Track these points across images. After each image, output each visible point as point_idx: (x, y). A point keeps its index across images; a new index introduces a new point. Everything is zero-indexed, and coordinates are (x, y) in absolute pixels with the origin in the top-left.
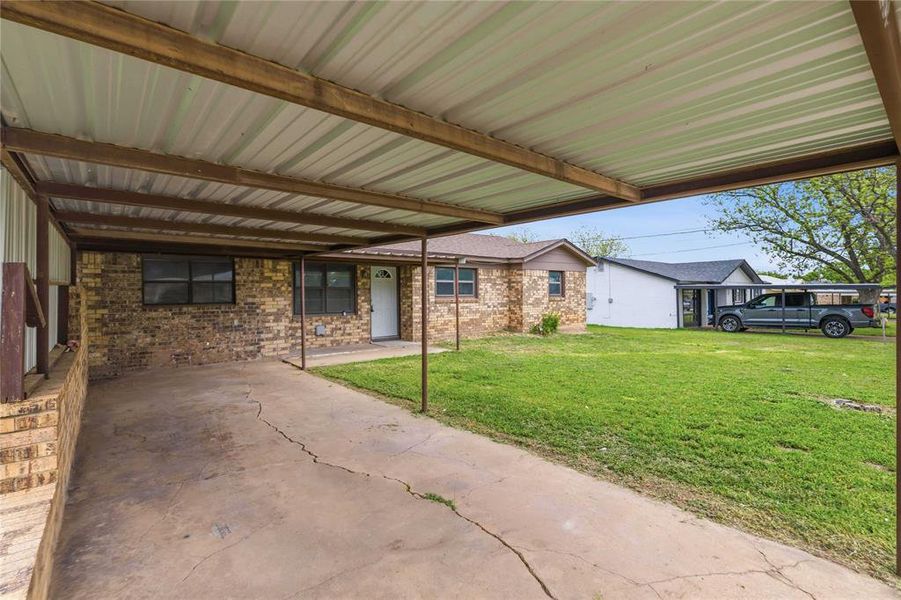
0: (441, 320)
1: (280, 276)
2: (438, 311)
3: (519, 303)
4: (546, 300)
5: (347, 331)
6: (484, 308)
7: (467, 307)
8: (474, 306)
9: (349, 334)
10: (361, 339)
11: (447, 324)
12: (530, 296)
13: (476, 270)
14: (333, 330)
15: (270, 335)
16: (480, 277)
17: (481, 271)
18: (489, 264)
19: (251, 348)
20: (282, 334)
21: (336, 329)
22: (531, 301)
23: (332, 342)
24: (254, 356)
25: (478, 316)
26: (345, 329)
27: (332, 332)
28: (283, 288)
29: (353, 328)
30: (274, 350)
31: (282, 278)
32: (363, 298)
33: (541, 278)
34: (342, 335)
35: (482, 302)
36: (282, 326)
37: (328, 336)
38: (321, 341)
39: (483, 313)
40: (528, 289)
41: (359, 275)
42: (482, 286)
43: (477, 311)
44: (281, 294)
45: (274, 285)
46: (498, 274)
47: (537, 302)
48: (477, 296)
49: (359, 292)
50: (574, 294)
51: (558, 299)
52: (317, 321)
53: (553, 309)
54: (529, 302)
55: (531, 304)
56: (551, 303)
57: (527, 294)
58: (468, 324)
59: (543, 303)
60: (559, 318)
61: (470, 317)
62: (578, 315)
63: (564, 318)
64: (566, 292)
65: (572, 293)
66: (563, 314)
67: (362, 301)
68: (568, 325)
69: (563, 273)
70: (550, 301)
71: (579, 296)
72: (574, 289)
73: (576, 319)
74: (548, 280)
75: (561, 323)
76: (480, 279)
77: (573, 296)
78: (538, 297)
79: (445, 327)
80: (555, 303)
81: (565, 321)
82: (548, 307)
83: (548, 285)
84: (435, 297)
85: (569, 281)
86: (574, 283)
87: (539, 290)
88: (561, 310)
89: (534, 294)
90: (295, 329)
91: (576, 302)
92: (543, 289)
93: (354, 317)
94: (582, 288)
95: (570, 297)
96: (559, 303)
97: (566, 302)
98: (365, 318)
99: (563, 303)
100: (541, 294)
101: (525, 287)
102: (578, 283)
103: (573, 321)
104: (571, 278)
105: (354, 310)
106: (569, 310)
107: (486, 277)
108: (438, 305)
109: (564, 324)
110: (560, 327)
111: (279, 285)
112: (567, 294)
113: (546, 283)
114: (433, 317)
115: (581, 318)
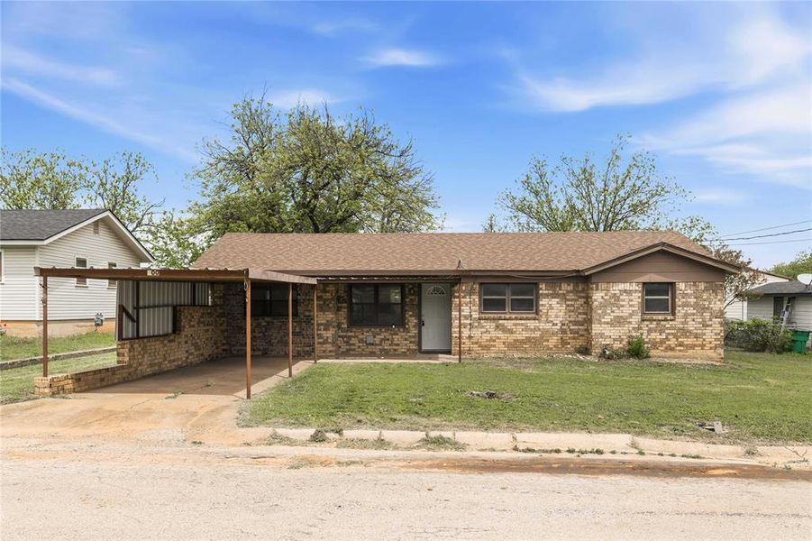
0: (486, 337)
1: (328, 296)
2: (483, 327)
3: (589, 321)
4: (637, 318)
5: (395, 342)
6: (548, 326)
7: (522, 325)
8: (532, 324)
9: (397, 345)
10: (409, 350)
11: (494, 341)
12: (605, 313)
13: (537, 284)
14: (382, 340)
15: (321, 340)
16: (541, 292)
17: (543, 286)
18: (555, 278)
19: (308, 349)
20: (330, 340)
21: (385, 339)
22: (607, 318)
23: (381, 350)
24: (310, 355)
25: (538, 334)
26: (393, 339)
27: (381, 342)
28: (331, 305)
29: (401, 339)
30: (324, 351)
31: (330, 297)
32: (410, 313)
33: (629, 292)
34: (390, 345)
35: (544, 319)
36: (329, 334)
37: (378, 345)
38: (371, 348)
39: (545, 332)
40: (602, 305)
41: (407, 292)
42: (543, 302)
43: (536, 329)
44: (329, 309)
45: (325, 303)
46: (570, 288)
47: (619, 321)
48: (537, 313)
49: (407, 308)
50: (695, 311)
51: (660, 317)
52: (368, 332)
53: (650, 331)
54: (603, 320)
55: (608, 323)
56: (646, 323)
57: (600, 311)
58: (523, 342)
59: (630, 323)
60: (662, 342)
61: (526, 334)
62: (704, 340)
63: (672, 342)
64: (678, 308)
65: (691, 310)
66: (670, 337)
67: (410, 316)
68: (680, 351)
69: (672, 284)
70: (643, 320)
71: (707, 315)
72: (696, 306)
73: (700, 345)
74: (640, 295)
75: (666, 348)
76: (542, 294)
77: (693, 314)
78: (621, 314)
79: (492, 343)
80: (655, 323)
81: (673, 346)
82: (640, 328)
83: (640, 300)
84: (480, 312)
85: (685, 295)
86: (695, 298)
87: (623, 306)
88: (667, 331)
89: (613, 312)
90: (350, 337)
91: (700, 323)
92: (631, 306)
93: (402, 330)
94: (715, 303)
95: (686, 315)
96: (662, 323)
97: (678, 323)
98: (414, 331)
99: (671, 323)
100: (626, 311)
101: (596, 303)
102: (704, 297)
103: (693, 347)
104: (689, 292)
105: (402, 324)
106: (685, 332)
107: (551, 292)
108: (482, 321)
109: (672, 349)
110: (663, 354)
111: (327, 303)
112: (680, 311)
113: (637, 298)
114: (476, 333)
115: (710, 344)
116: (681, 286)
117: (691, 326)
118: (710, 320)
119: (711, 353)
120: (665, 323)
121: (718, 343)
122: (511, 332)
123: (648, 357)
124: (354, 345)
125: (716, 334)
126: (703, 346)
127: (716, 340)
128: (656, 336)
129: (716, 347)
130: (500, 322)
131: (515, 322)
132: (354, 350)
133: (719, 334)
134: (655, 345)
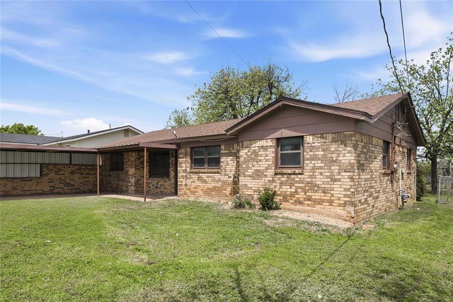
0: (193, 185)
2: (192, 178)
5: (165, 187)
6: (226, 178)
7: (211, 177)
8: (217, 176)
9: (166, 189)
10: (171, 192)
11: (197, 188)
12: (248, 168)
13: (220, 146)
14: (160, 185)
16: (222, 152)
17: (223, 147)
21: (162, 185)
22: (250, 172)
23: (160, 192)
25: (220, 184)
26: (165, 185)
28: (133, 164)
29: (168, 185)
32: (172, 169)
33: (265, 148)
34: (164, 189)
35: (223, 173)
37: (159, 188)
38: (156, 190)
39: (224, 183)
40: (246, 161)
41: (171, 156)
42: (223, 159)
43: (219, 180)
44: (133, 167)
47: (258, 174)
48: (219, 168)
49: (170, 166)
50: (323, 165)
51: (289, 171)
52: (155, 180)
53: (282, 184)
54: (246, 173)
55: (250, 176)
56: (278, 176)
57: (244, 166)
58: (211, 190)
59: (266, 176)
60: (292, 195)
61: (213, 184)
62: (332, 195)
63: (301, 196)
64: (306, 162)
65: (319, 164)
66: (299, 190)
67: (172, 171)
68: (308, 205)
69: (302, 137)
70: (276, 174)
71: (335, 168)
72: (324, 159)
73: (328, 201)
74: (273, 150)
75: (295, 201)
76: (222, 153)
77: (321, 168)
78: (259, 168)
79: (196, 190)
80: (286, 176)
81: (302, 200)
82: (273, 181)
83: (273, 155)
84: (191, 168)
85: (312, 148)
86: (323, 150)
87: (260, 161)
88: (296, 185)
89: (253, 166)
90: (149, 183)
91: (327, 177)
92: (267, 160)
93: (168, 179)
94: (344, 156)
95: (314, 169)
96: (292, 176)
97: (306, 176)
98: (173, 180)
99: (299, 176)
100: (263, 166)
101: (242, 159)
102: (332, 149)
103: (320, 202)
104: (316, 144)
106: (313, 186)
107: (227, 151)
108: (191, 174)
109: (301, 203)
110: (292, 207)
112: (309, 166)
113: (271, 154)
114: (189, 182)
115: (339, 200)
116: (309, 139)
117: (319, 180)
118: (339, 174)
119: (340, 211)
120: (295, 176)
121: (347, 199)
122: (205, 182)
123: (277, 208)
124: (151, 187)
125: (345, 190)
126: (331, 202)
127: (345, 196)
128: (287, 189)
129: (345, 204)
130: (200, 174)
131: (207, 174)
132: (151, 191)
133: (349, 190)
134: (285, 198)
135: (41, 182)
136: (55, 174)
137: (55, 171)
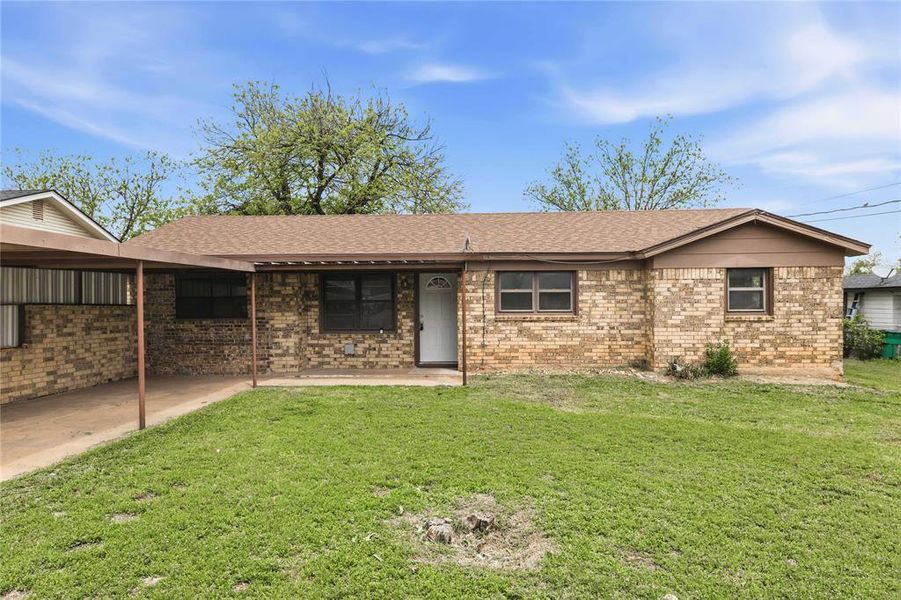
0: (505, 345)
1: (289, 290)
2: (501, 332)
3: (650, 323)
4: (718, 319)
5: (383, 353)
6: (591, 330)
7: (555, 328)
8: (568, 327)
9: (386, 356)
10: (402, 363)
11: (517, 351)
12: (673, 313)
13: (574, 272)
14: (366, 350)
15: (280, 351)
16: (580, 283)
17: (583, 275)
18: (601, 263)
19: (261, 363)
20: (291, 351)
21: (370, 349)
22: (676, 320)
23: (365, 364)
24: (264, 371)
25: (576, 341)
26: (380, 349)
27: (365, 352)
28: (292, 303)
29: (393, 349)
30: (284, 366)
32: (404, 313)
33: (707, 282)
34: (377, 356)
35: (584, 320)
36: (290, 342)
37: (359, 356)
38: (351, 361)
39: (587, 338)
40: (667, 302)
41: (399, 285)
42: (584, 296)
43: (574, 334)
44: (290, 309)
45: (283, 300)
46: (622, 276)
47: (693, 323)
48: (575, 312)
49: (399, 307)
50: (802, 309)
51: (752, 317)
52: (346, 339)
53: (737, 336)
54: (670, 322)
55: (677, 326)
56: (731, 325)
57: (665, 309)
58: (556, 352)
59: (708, 325)
60: (754, 352)
61: (560, 342)
62: (815, 349)
63: (769, 352)
64: (777, 305)
65: (796, 308)
66: (766, 345)
67: (404, 317)
68: (780, 365)
69: (768, 270)
70: (727, 322)
71: (819, 314)
72: (803, 301)
73: (809, 357)
74: (722, 285)
75: (760, 361)
76: (582, 286)
77: (800, 313)
78: (696, 314)
79: (512, 354)
80: (743, 325)
81: (771, 358)
82: (722, 333)
83: (722, 293)
84: (497, 312)
85: (787, 286)
86: (803, 289)
87: (698, 302)
88: (762, 337)
89: (684, 310)
90: (323, 347)
91: (808, 325)
92: (710, 301)
93: (392, 336)
94: (830, 297)
95: (789, 314)
96: (755, 325)
97: (777, 324)
98: (409, 338)
99: (767, 325)
100: (702, 309)
101: (659, 298)
102: (815, 288)
103: (798, 359)
104: (793, 280)
105: (393, 328)
106: (787, 338)
107: (594, 283)
108: (500, 324)
109: (768, 363)
110: (756, 369)
111: (288, 300)
112: (780, 309)
113: (718, 291)
114: (492, 340)
115: (824, 354)
116: (782, 273)
117: (796, 330)
118: (824, 320)
119: (825, 369)
120: (760, 325)
121: (835, 353)
122: (538, 337)
123: (736, 374)
124: (328, 356)
125: (832, 341)
126: (813, 359)
127: (832, 349)
128: (746, 344)
129: (832, 359)
130: (525, 324)
131: (544, 324)
132: (329, 363)
133: (836, 341)
134: (744, 358)
135: (30, 361)
136: (59, 335)
137: (58, 326)
